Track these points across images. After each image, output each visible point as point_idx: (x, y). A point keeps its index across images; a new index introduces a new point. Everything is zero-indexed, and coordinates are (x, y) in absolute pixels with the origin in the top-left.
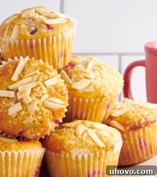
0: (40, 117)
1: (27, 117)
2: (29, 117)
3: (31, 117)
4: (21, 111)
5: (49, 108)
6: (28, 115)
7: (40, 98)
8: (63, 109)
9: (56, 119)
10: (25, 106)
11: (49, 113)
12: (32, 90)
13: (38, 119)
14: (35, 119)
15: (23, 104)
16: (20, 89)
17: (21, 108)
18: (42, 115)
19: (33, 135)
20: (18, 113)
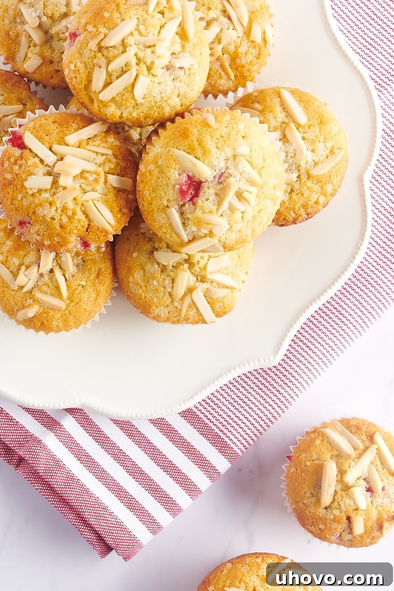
0: (65, 219)
1: (48, 205)
2: (50, 208)
3: (53, 209)
4: (46, 190)
5: (87, 216)
6: (51, 204)
7: (85, 193)
8: (107, 233)
9: (87, 239)
10: (56, 188)
11: (82, 224)
12: (83, 172)
13: (61, 219)
14: (57, 217)
15: (55, 182)
16: (67, 159)
17: (49, 187)
18: (69, 218)
19: (38, 238)
20: (40, 191)
